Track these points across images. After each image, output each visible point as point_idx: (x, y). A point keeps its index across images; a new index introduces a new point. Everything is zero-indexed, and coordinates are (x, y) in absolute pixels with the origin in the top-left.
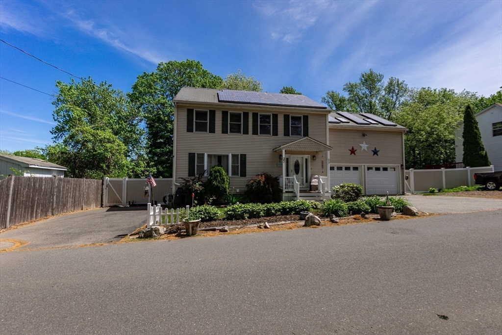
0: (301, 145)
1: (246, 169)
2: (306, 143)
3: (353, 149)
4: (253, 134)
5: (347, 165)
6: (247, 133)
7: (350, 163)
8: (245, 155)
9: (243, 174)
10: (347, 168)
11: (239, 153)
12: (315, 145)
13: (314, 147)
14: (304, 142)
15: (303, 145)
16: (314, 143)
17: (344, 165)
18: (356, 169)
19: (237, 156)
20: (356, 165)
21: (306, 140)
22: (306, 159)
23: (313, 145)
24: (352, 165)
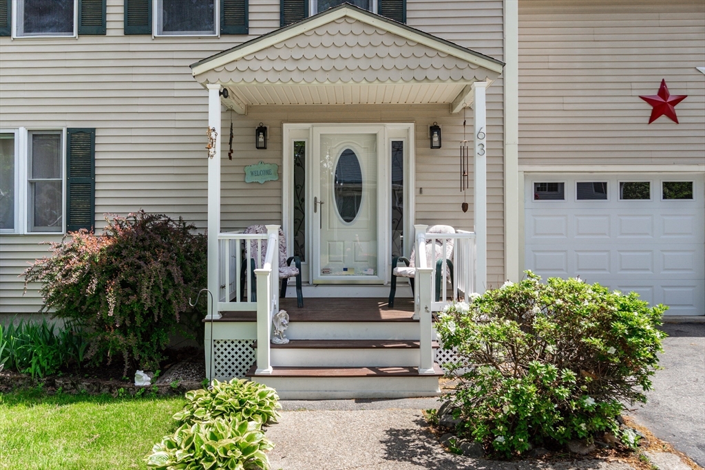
0: (310, 53)
1: (93, 199)
2: (339, 40)
3: (663, 92)
4: (128, 31)
5: (635, 172)
6: (100, 30)
7: (650, 160)
8: (89, 134)
9: (82, 218)
10: (635, 191)
11: (62, 124)
12: (394, 51)
13: (389, 63)
14: (327, 41)
15: (321, 53)
16: (388, 40)
17: (614, 173)
18: (678, 190)
19: (54, 136)
20: (679, 171)
21: (344, 28)
22: (397, 148)
23: (382, 51)
24: (656, 172)
